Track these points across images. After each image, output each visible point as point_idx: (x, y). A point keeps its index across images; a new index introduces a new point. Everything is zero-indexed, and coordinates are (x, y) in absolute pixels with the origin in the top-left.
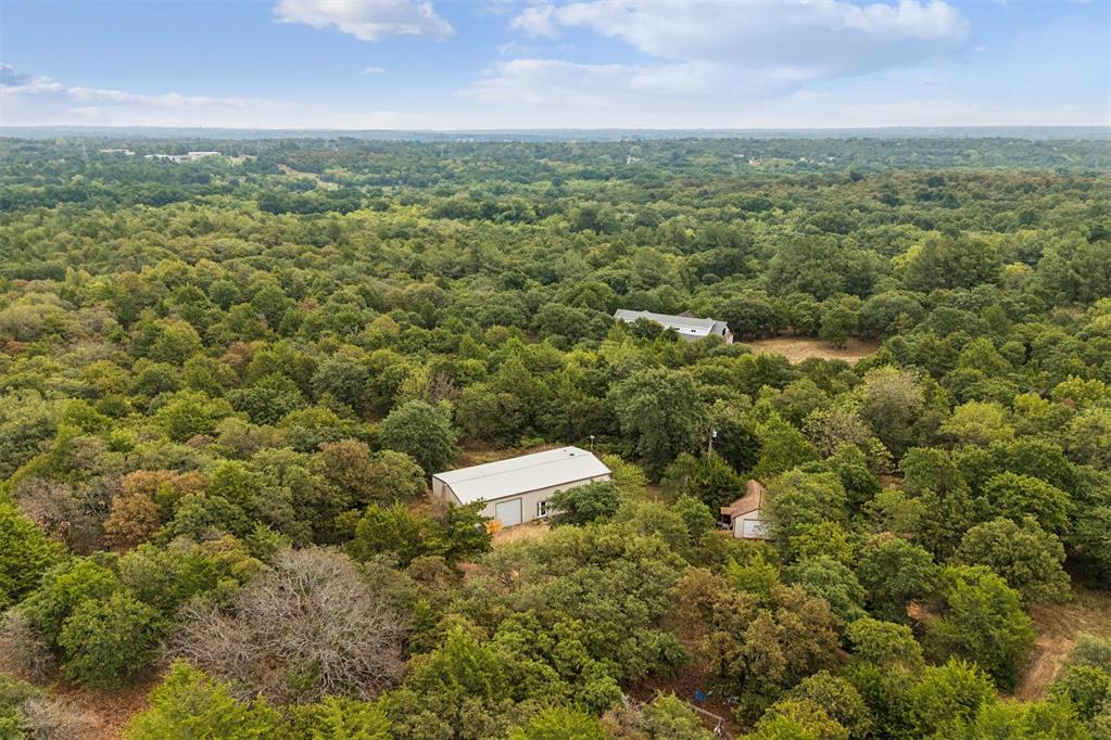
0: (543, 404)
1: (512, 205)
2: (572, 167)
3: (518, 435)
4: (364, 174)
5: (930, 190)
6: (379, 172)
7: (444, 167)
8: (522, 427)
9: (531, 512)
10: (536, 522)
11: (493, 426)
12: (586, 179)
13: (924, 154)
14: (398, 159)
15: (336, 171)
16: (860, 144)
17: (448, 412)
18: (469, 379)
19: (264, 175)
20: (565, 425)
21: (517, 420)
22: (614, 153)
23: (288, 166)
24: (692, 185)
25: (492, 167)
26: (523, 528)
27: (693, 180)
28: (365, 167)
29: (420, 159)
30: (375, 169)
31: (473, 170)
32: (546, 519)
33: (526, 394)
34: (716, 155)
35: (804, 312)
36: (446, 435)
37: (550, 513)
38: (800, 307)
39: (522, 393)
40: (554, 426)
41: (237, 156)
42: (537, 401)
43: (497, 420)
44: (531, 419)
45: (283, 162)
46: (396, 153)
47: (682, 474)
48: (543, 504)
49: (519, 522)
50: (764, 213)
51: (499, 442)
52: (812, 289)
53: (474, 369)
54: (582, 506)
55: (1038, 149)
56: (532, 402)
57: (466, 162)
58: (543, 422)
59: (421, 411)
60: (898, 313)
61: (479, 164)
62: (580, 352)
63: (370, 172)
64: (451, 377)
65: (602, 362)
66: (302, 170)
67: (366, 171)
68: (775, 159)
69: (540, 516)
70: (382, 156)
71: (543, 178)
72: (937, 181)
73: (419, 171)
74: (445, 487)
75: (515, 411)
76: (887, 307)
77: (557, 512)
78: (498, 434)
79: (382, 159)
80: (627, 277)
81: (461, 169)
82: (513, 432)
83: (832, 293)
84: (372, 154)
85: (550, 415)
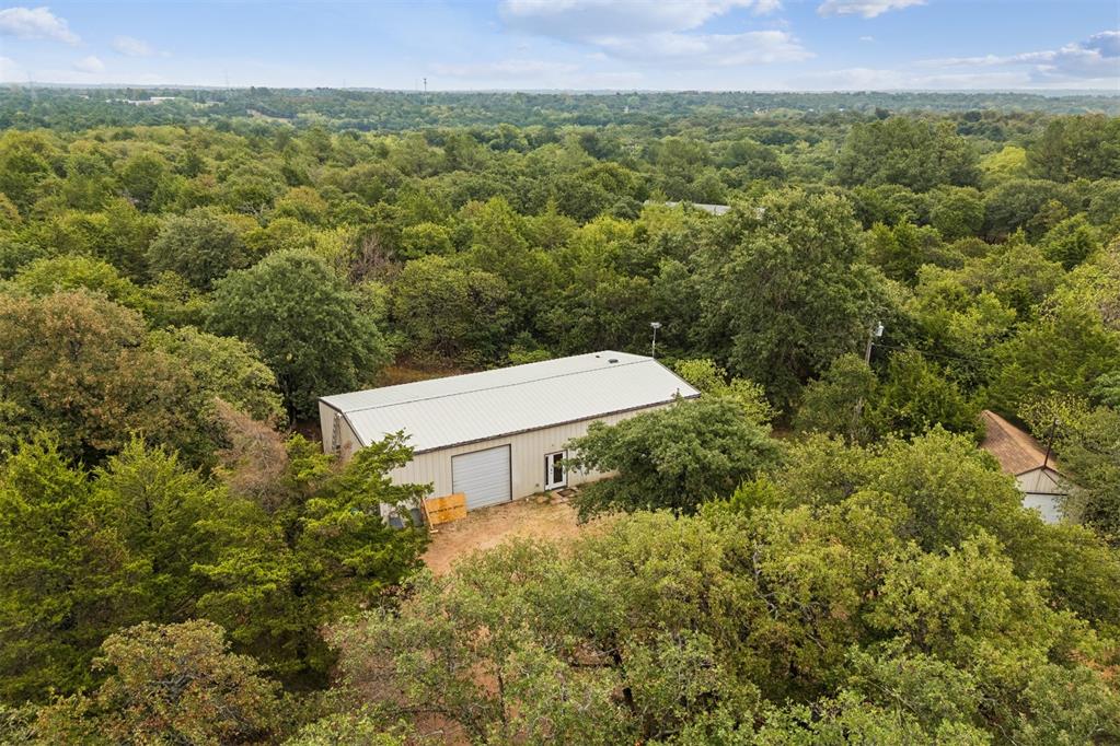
0: (548, 293)
1: (500, 133)
2: (566, 115)
3: (505, 346)
4: (340, 118)
5: (969, 124)
6: (356, 117)
7: (428, 113)
8: (512, 331)
9: (530, 477)
10: (542, 499)
11: (460, 328)
12: (582, 125)
13: (938, 107)
14: (378, 105)
15: (309, 115)
16: (869, 96)
17: (379, 302)
18: (420, 253)
19: (230, 117)
20: (588, 328)
21: (503, 318)
22: (610, 103)
23: (258, 111)
24: (700, 125)
25: (479, 114)
26: (514, 511)
27: (700, 120)
28: (342, 112)
29: (402, 105)
30: (354, 115)
31: (459, 116)
32: (564, 491)
33: (518, 276)
34: (719, 105)
35: (902, 206)
36: (352, 318)
37: (573, 478)
38: (896, 201)
39: (511, 275)
40: (568, 330)
41: (204, 102)
42: (539, 289)
43: (468, 317)
44: (527, 319)
45: (252, 107)
46: (377, 100)
47: (850, 399)
48: (558, 457)
49: (506, 498)
50: (787, 146)
51: (471, 356)
52: (907, 181)
53: (429, 236)
54: (668, 459)
55: (1055, 104)
56: (529, 290)
57: (452, 109)
58: (548, 323)
59: (298, 264)
60: (1044, 201)
61: (465, 110)
62: (608, 220)
63: (346, 116)
64: (386, 247)
65: (641, 235)
66: (272, 115)
67: (343, 115)
68: (782, 109)
69: (552, 485)
70: (361, 102)
71: (536, 123)
72: (975, 116)
73: (400, 117)
74: (341, 420)
75: (500, 303)
76: (1029, 194)
77: (595, 475)
78: (471, 343)
79: (361, 105)
80: (648, 180)
81: (447, 114)
82: (496, 339)
83: (936, 185)
84: (350, 101)
85: (561, 311)
